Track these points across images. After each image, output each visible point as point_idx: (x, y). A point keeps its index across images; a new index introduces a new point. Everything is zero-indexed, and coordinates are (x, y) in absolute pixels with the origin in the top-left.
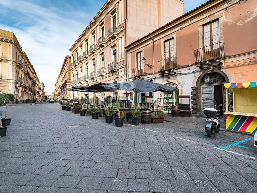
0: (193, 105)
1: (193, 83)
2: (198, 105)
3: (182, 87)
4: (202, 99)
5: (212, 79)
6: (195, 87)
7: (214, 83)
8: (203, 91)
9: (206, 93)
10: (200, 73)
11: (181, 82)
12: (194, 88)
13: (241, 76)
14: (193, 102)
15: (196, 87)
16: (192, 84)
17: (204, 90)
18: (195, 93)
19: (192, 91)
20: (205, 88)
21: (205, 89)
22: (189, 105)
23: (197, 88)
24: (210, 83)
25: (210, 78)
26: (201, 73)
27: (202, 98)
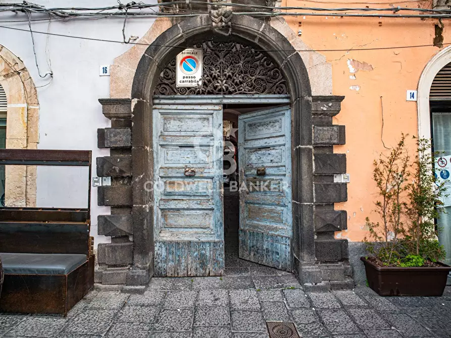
0: (106, 211)
1: (114, 79)
2: (142, 210)
3: (31, 95)
4: (157, 173)
5: (215, 72)
6: (127, 102)
7: (230, 93)
8: (165, 130)
9: (182, 142)
10: (156, 26)
11: (28, 63)
12: (121, 110)
13: (352, 70)
14: (109, 194)
15: (135, 102)
16: (106, 80)
17: (173, 125)
18: (122, 138)
19: (107, 124)
20: (178, 116)
21: (177, 123)
22: (84, 215)
23: (139, 105)
24: (209, 88)
25: (208, 63)
26: (166, 25)
27: (157, 167)
